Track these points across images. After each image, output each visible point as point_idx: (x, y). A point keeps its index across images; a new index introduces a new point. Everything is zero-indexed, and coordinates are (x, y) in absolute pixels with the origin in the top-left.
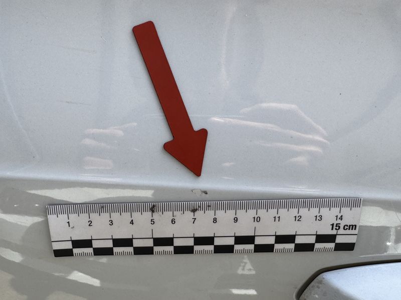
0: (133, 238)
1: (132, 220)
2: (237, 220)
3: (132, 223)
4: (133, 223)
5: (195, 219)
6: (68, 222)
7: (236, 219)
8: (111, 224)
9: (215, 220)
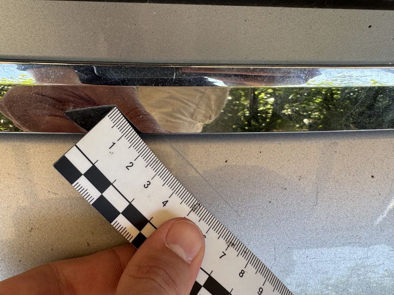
0: (149, 222)
1: (167, 201)
2: (261, 292)
3: (165, 203)
4: (165, 205)
5: (225, 254)
6: (114, 144)
7: (261, 290)
8: (146, 186)
9: (242, 273)
